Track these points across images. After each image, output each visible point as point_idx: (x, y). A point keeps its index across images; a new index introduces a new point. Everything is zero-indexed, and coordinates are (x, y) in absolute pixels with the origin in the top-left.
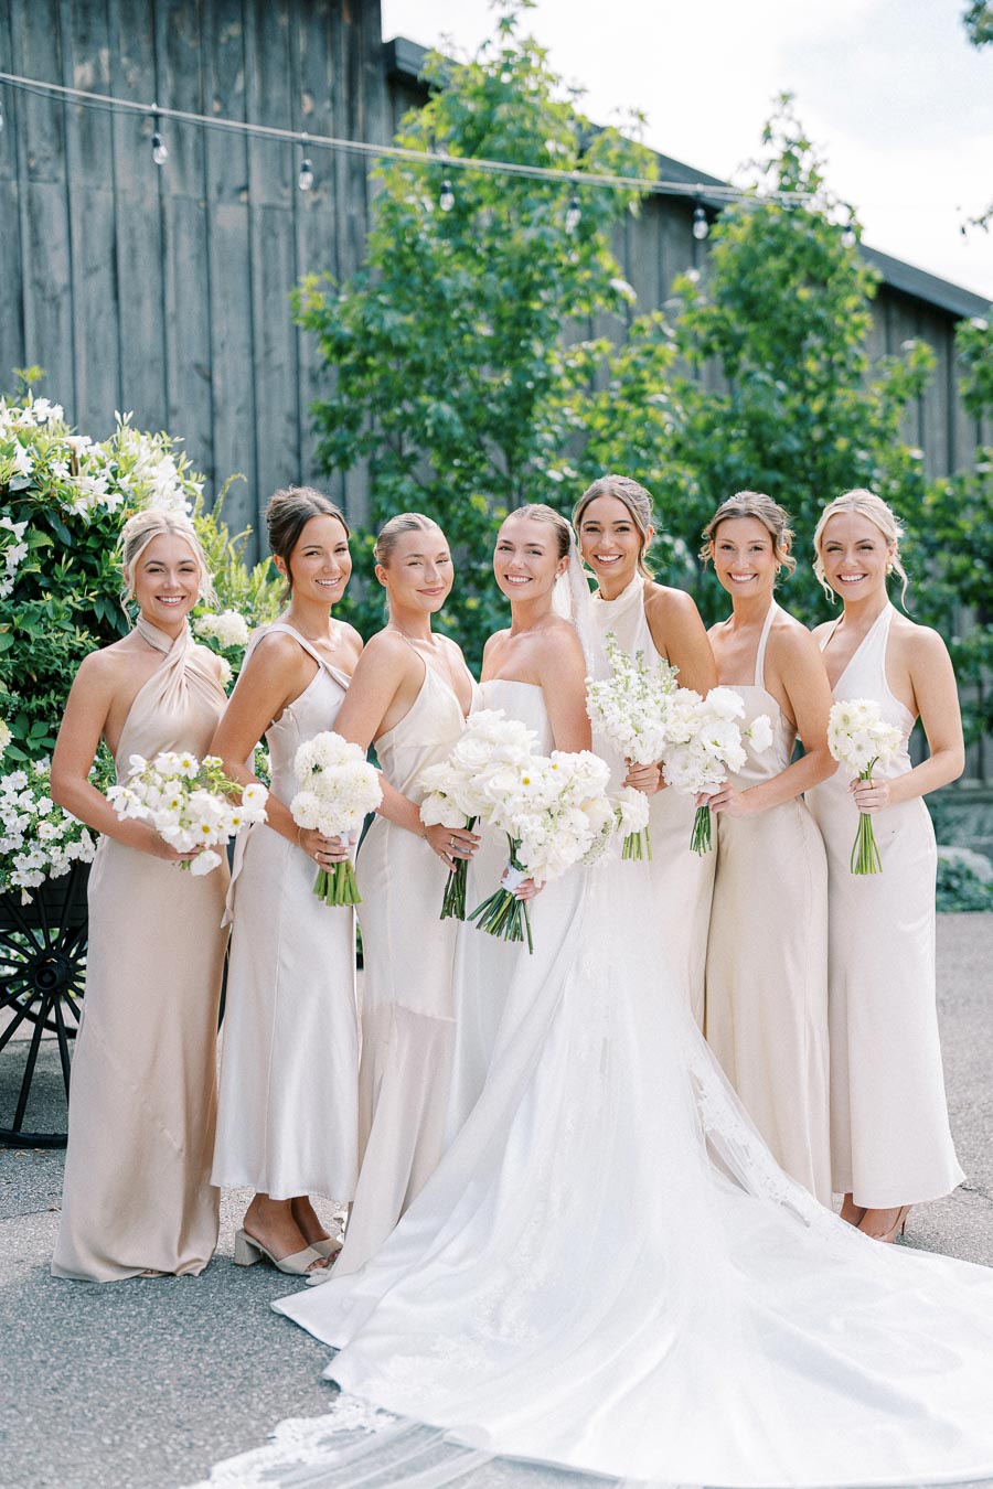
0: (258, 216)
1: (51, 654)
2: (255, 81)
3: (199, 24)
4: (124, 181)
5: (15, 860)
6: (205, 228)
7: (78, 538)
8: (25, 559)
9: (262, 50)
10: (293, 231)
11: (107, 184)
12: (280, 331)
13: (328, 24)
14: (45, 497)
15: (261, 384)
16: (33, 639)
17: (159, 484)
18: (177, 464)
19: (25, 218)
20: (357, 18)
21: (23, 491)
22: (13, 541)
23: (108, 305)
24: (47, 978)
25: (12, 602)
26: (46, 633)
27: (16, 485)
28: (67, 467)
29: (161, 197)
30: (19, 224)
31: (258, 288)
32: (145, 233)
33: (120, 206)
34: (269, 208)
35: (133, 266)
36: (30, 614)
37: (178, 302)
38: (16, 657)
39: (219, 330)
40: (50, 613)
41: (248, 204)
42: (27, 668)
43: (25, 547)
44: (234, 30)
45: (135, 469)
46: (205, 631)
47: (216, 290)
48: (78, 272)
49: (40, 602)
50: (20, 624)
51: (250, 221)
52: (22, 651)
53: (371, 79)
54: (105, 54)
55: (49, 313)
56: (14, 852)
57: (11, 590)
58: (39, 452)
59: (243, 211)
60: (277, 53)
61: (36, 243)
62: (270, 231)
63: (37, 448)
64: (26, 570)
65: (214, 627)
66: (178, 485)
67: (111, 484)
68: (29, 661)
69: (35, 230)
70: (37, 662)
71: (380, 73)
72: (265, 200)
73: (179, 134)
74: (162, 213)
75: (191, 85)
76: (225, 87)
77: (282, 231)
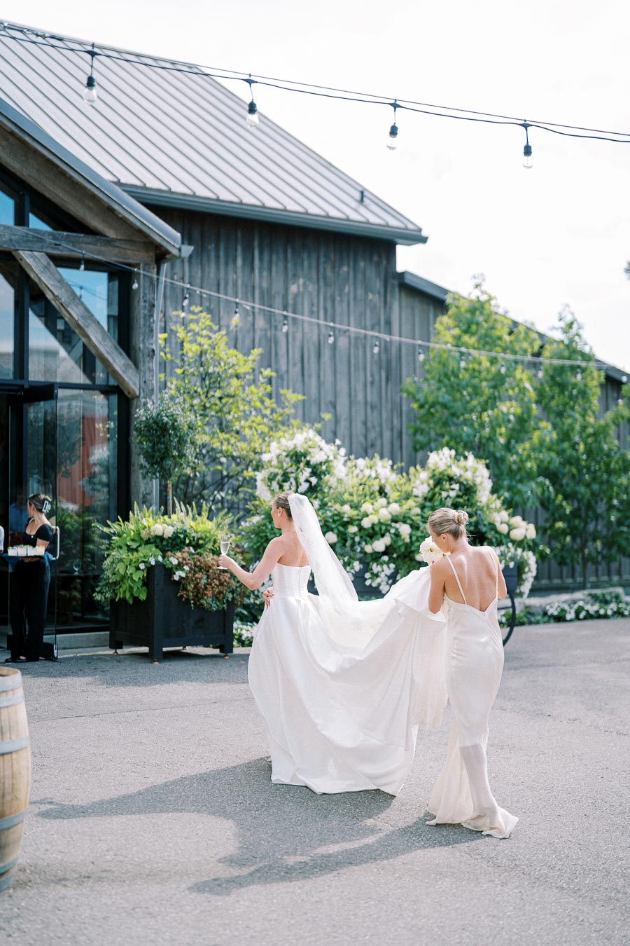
0: (352, 342)
2: (352, 289)
3: (334, 267)
4: (306, 330)
9: (355, 277)
10: (365, 348)
11: (300, 330)
12: (360, 387)
13: (378, 265)
15: (353, 410)
20: (388, 262)
23: (300, 379)
29: (319, 335)
30: (271, 348)
31: (352, 369)
32: (312, 348)
33: (305, 338)
34: (356, 338)
35: (309, 362)
39: (339, 387)
41: (349, 337)
44: (345, 269)
47: (338, 371)
48: (291, 367)
51: (350, 344)
53: (393, 286)
54: (301, 281)
55: (280, 382)
59: (347, 340)
60: (360, 276)
61: (276, 354)
62: (356, 347)
71: (396, 283)
73: (325, 310)
74: (319, 341)
75: (330, 291)
76: (341, 290)
77: (360, 347)
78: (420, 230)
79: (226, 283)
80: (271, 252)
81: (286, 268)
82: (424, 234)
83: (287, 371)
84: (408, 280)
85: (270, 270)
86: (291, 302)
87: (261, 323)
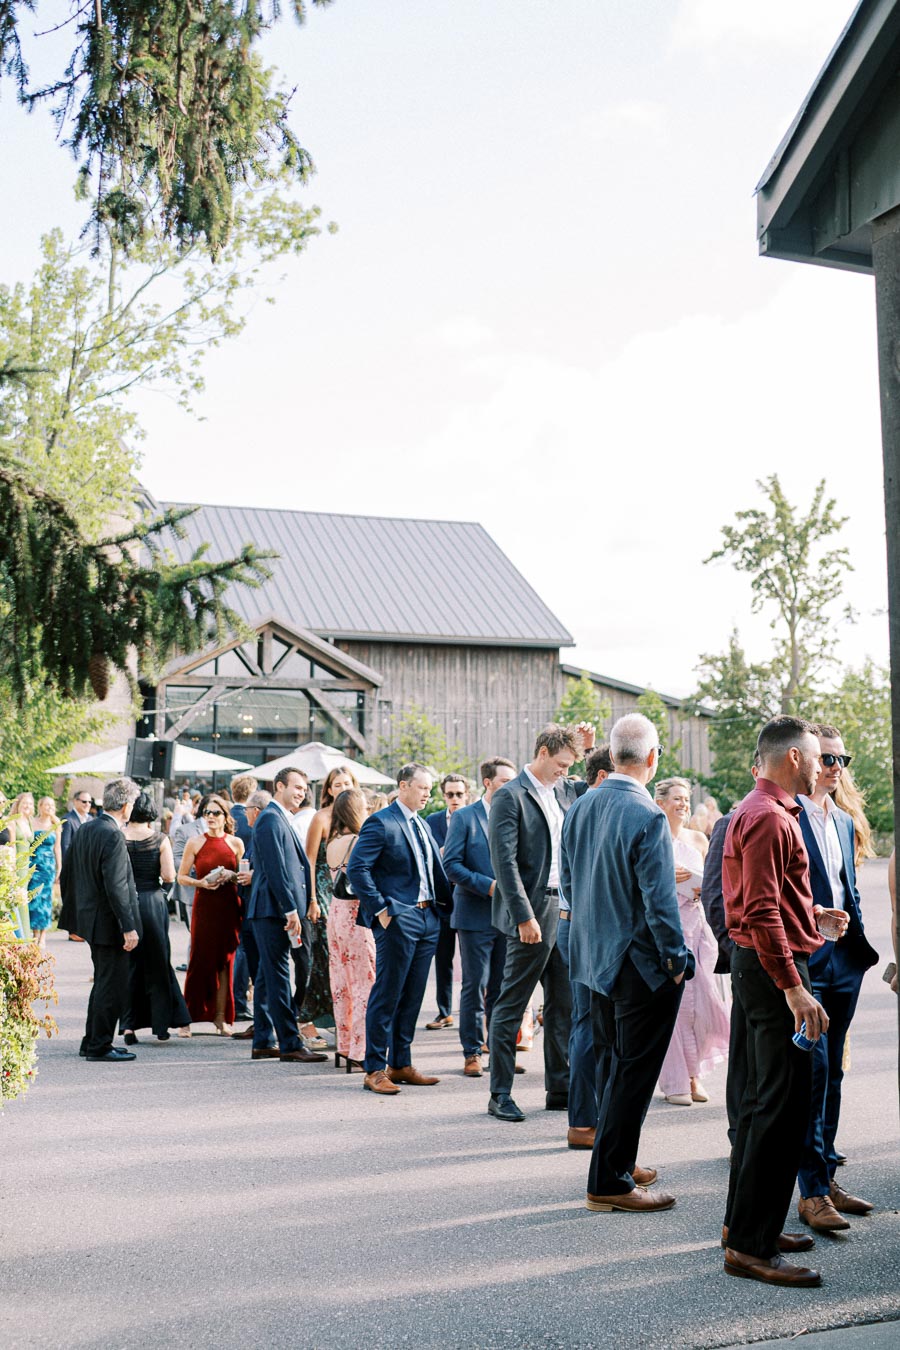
2: (530, 676)
3: (517, 665)
4: (500, 701)
6: (518, 709)
9: (532, 669)
11: (496, 701)
13: (548, 661)
20: (554, 658)
29: (508, 704)
32: (504, 710)
33: (499, 706)
34: (533, 703)
35: (502, 719)
41: (528, 703)
44: (525, 665)
47: (520, 722)
53: (557, 673)
54: (497, 674)
60: (535, 669)
71: (559, 670)
73: (512, 689)
75: (515, 678)
76: (523, 676)
78: (572, 640)
79: (450, 679)
80: (477, 657)
81: (487, 668)
82: (574, 642)
84: (566, 669)
85: (477, 669)
86: (490, 686)
87: (471, 699)
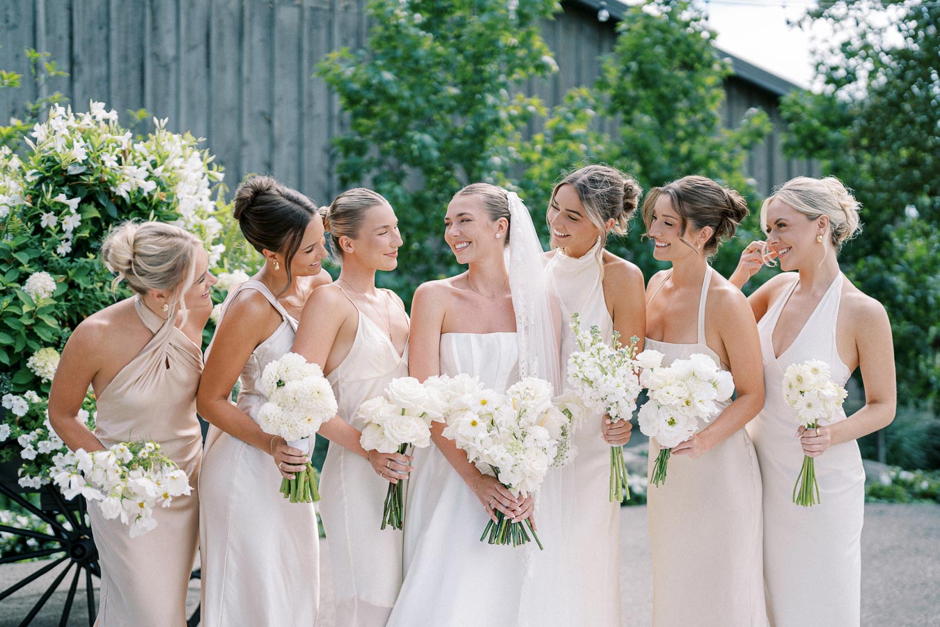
0: (307, 14)
1: (98, 301)
5: (54, 459)
6: (270, 22)
7: (124, 212)
8: (79, 227)
10: (330, 25)
14: (96, 179)
15: (306, 126)
16: (82, 288)
17: (184, 172)
18: (202, 158)
19: (148, 12)
21: (77, 176)
22: (69, 213)
23: (203, 71)
24: (79, 551)
25: (69, 258)
26: (92, 284)
27: (73, 171)
28: (116, 159)
29: (242, 0)
30: (144, 15)
32: (229, 22)
33: (214, 6)
34: (314, 10)
35: (220, 44)
36: (81, 269)
37: (251, 71)
38: (70, 301)
39: (279, 89)
40: (97, 268)
41: (300, 6)
42: (78, 309)
43: (79, 217)
45: (167, 161)
46: (220, 286)
47: (277, 63)
48: (183, 49)
49: (88, 260)
50: (73, 276)
51: (301, 18)
52: (74, 297)
55: (162, 75)
56: (55, 452)
57: (69, 250)
58: (93, 147)
59: (296, 11)
61: (155, 28)
62: (314, 25)
63: (92, 144)
64: (79, 235)
65: (226, 282)
66: (204, 174)
67: (150, 173)
68: (81, 305)
69: (154, 20)
70: (87, 306)
72: (313, 5)
74: (242, 10)
77: (322, 24)
83: (177, 59)
